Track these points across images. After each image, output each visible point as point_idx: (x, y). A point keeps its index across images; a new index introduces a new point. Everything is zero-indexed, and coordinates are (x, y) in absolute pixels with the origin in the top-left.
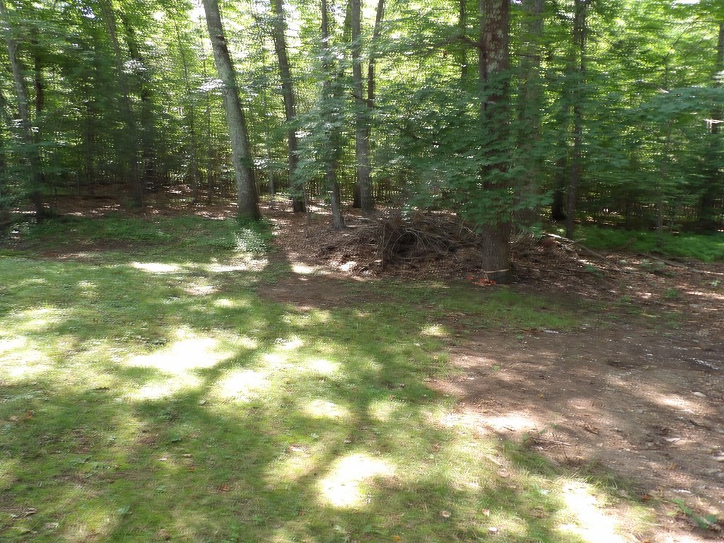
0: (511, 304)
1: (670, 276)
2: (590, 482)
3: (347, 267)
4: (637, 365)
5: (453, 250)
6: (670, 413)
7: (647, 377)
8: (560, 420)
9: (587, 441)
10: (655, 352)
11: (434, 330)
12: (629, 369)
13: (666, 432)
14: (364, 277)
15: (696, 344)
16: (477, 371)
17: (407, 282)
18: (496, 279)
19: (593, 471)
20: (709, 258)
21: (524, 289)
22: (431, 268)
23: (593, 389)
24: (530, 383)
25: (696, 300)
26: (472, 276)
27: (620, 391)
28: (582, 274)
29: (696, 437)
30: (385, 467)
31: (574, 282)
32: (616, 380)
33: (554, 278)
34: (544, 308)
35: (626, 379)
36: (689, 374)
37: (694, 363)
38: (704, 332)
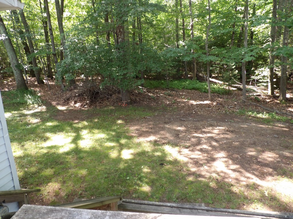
0: (135, 111)
1: (172, 96)
2: (168, 145)
3: (78, 105)
4: (170, 122)
5: (111, 95)
6: (179, 131)
7: (173, 124)
8: (159, 136)
9: (165, 139)
10: (173, 118)
11: (120, 122)
12: (168, 123)
13: (178, 135)
14: (85, 108)
15: (181, 115)
16: (137, 130)
17: (101, 108)
18: (128, 103)
19: (168, 143)
20: (180, 88)
21: (136, 106)
22: (106, 102)
23: (163, 129)
24: (150, 130)
25: (179, 102)
26: (120, 104)
27: (169, 128)
28: (150, 98)
29: (184, 134)
30: (132, 151)
31: (149, 101)
32: (167, 126)
33: (143, 101)
34: (144, 111)
35: (169, 126)
36: (181, 122)
37: (181, 119)
38: (182, 112)
